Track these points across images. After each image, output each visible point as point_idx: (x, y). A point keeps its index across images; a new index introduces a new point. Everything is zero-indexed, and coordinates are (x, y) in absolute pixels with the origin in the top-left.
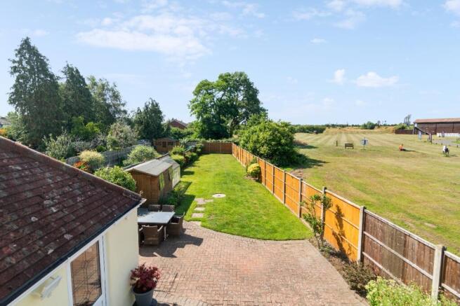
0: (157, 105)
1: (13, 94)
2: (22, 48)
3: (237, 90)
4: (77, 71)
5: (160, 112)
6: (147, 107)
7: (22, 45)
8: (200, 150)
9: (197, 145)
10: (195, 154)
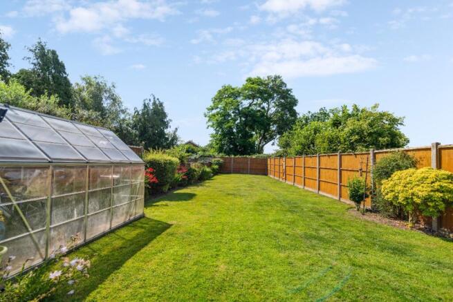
0: (161, 105)
8: (216, 167)
9: (213, 160)
10: (208, 170)
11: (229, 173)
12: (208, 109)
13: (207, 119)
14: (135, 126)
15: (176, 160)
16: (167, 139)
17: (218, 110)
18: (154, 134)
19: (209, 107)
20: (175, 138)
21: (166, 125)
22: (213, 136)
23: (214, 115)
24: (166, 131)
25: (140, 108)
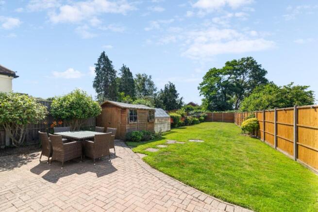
0: (174, 86)
1: (95, 81)
2: (101, 57)
3: (244, 71)
4: (128, 69)
5: (176, 91)
6: (166, 88)
7: (101, 56)
8: (203, 118)
9: (201, 115)
10: (197, 119)
11: (211, 121)
12: (201, 84)
13: (200, 90)
14: (161, 99)
15: (180, 116)
16: (177, 104)
17: (207, 84)
18: (170, 102)
19: (201, 83)
20: (181, 103)
21: (176, 96)
22: (203, 100)
23: (204, 88)
24: (176, 100)
25: (163, 89)
